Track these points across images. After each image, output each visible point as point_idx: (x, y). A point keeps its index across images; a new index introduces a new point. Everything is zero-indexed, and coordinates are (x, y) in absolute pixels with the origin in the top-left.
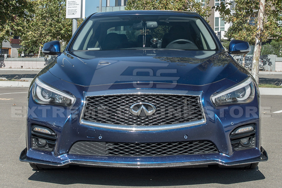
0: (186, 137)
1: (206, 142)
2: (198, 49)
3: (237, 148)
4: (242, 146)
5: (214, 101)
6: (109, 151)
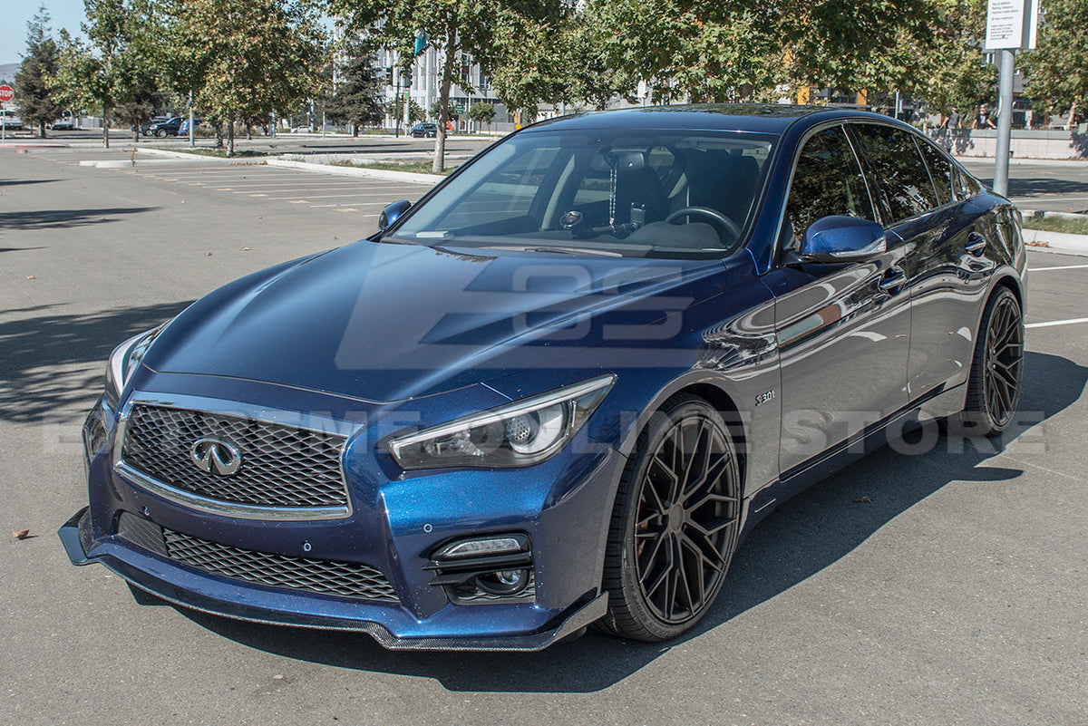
0: (307, 547)
1: (367, 568)
3: (467, 597)
4: (488, 591)
5: (397, 453)
6: (172, 548)
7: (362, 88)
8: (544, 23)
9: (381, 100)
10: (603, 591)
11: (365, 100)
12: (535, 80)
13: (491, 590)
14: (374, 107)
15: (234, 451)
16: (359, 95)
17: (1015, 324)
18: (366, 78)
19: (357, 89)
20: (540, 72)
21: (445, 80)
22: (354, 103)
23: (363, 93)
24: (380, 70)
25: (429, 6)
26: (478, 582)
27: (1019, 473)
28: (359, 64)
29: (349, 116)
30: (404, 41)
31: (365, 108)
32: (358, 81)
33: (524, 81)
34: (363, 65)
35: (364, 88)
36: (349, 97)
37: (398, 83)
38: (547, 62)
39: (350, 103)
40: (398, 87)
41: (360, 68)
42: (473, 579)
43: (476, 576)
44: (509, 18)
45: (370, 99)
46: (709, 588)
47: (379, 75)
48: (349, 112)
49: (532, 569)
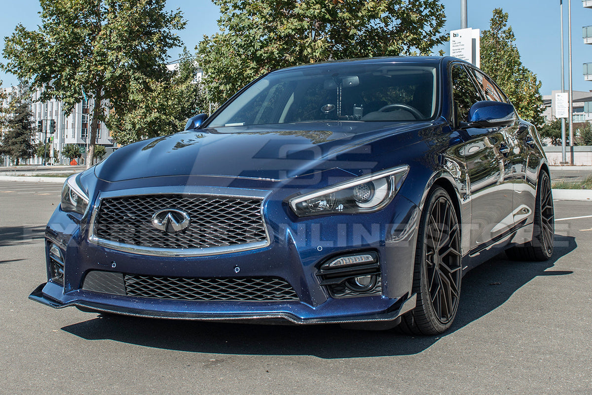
0: (237, 270)
1: (277, 280)
2: (415, 119)
3: (340, 294)
4: (351, 290)
5: (294, 207)
6: (130, 288)
7: (22, 134)
8: (161, 82)
9: (34, 142)
10: (413, 294)
11: (24, 141)
12: (156, 118)
13: (355, 289)
14: (29, 146)
15: (185, 214)
16: (20, 139)
17: (549, 194)
18: (25, 127)
19: (18, 135)
20: (159, 112)
21: (94, 118)
22: (16, 144)
23: (23, 137)
24: (34, 122)
25: (86, 71)
26: (347, 284)
27: (571, 272)
28: (21, 118)
29: (13, 152)
30: (68, 94)
31: (23, 147)
32: (19, 129)
33: (149, 119)
34: (23, 119)
35: (24, 134)
36: (14, 140)
37: (46, 131)
38: (164, 105)
39: (14, 144)
40: (46, 133)
41: (21, 121)
42: (343, 283)
43: (346, 280)
44: (139, 78)
45: (27, 141)
46: (454, 304)
47: (33, 125)
48: (13, 150)
49: (379, 275)
